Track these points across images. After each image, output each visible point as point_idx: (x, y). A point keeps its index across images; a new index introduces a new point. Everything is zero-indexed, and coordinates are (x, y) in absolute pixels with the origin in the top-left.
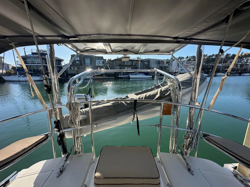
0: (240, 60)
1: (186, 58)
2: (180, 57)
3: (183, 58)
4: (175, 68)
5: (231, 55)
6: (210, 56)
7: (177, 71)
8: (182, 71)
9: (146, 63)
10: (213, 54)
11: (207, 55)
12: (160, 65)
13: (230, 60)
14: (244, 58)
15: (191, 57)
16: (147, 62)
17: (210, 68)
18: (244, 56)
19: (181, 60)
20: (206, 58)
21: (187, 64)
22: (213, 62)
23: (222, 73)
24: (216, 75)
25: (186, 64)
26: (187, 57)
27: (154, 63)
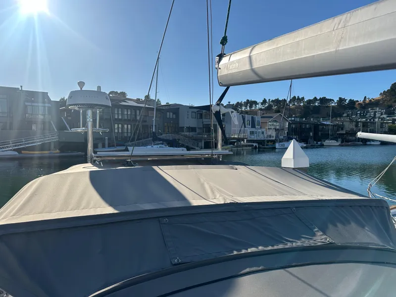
0: (364, 112)
1: (262, 104)
2: (248, 100)
3: (255, 103)
4: (237, 129)
5: (347, 101)
6: (310, 101)
7: (242, 136)
8: (253, 137)
9: (170, 115)
10: (315, 98)
11: (303, 98)
12: (204, 120)
13: (346, 111)
14: (369, 109)
15: (272, 101)
16: (173, 114)
17: (310, 129)
18: (368, 104)
19: (251, 107)
20: (302, 104)
21: (264, 120)
22: (316, 116)
23: (333, 141)
24: (323, 145)
25: (261, 120)
26: (264, 101)
27: (190, 116)
